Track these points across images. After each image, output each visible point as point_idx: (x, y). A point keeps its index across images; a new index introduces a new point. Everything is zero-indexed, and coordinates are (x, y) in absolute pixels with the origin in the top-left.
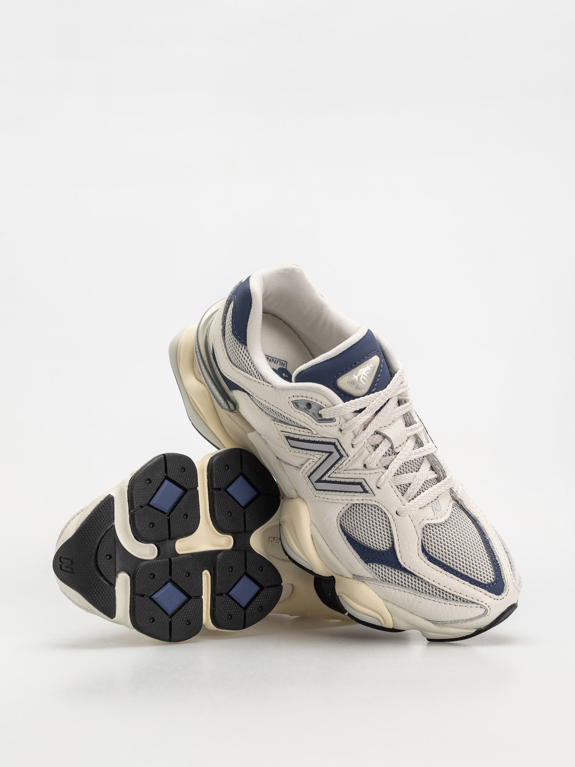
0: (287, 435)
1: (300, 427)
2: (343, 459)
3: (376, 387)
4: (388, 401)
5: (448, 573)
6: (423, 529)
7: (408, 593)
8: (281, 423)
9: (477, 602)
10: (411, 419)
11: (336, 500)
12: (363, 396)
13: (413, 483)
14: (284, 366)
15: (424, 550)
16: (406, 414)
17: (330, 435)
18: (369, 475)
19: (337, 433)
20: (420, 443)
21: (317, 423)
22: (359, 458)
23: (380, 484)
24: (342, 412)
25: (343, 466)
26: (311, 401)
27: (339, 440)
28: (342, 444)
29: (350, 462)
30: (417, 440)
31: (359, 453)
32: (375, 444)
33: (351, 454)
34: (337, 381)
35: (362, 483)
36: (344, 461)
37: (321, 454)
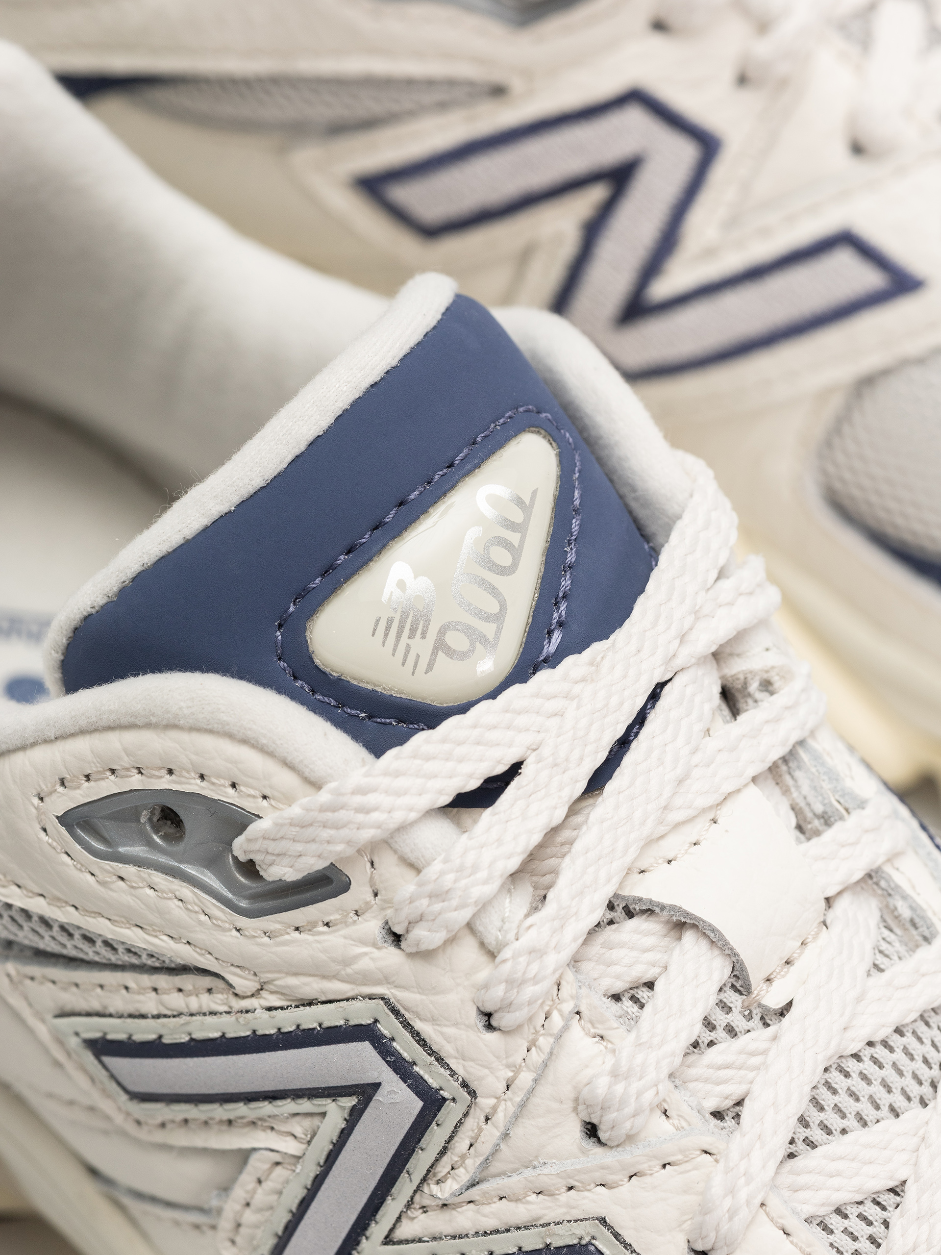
0: (93, 1028)
1: (154, 970)
2: (449, 1115)
3: (560, 624)
4: (654, 696)
8: (40, 964)
10: (826, 786)
12: (493, 695)
13: (916, 1181)
16: (790, 757)
17: (335, 977)
18: (627, 1189)
19: (372, 959)
20: (908, 919)
21: (243, 921)
22: (545, 1090)
23: (712, 1235)
24: (376, 816)
25: (456, 1159)
26: (175, 787)
27: (400, 1004)
28: (418, 1025)
29: (496, 1127)
30: (890, 900)
31: (536, 1057)
32: (628, 979)
33: (486, 1071)
34: (308, 633)
35: (592, 1248)
36: (459, 1124)
37: (305, 1105)
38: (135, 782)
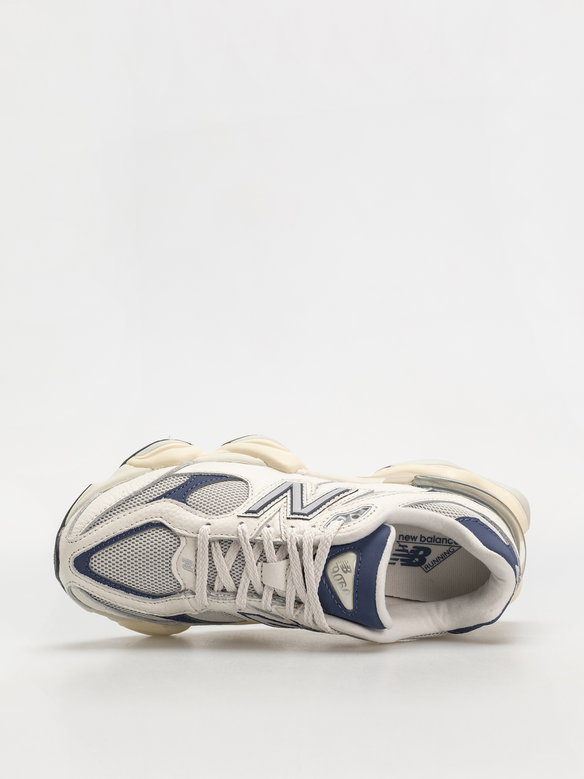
0: (350, 492)
2: (289, 513)
3: (325, 584)
9: (84, 535)
12: (325, 566)
14: (425, 566)
15: (161, 525)
16: (285, 602)
25: (285, 510)
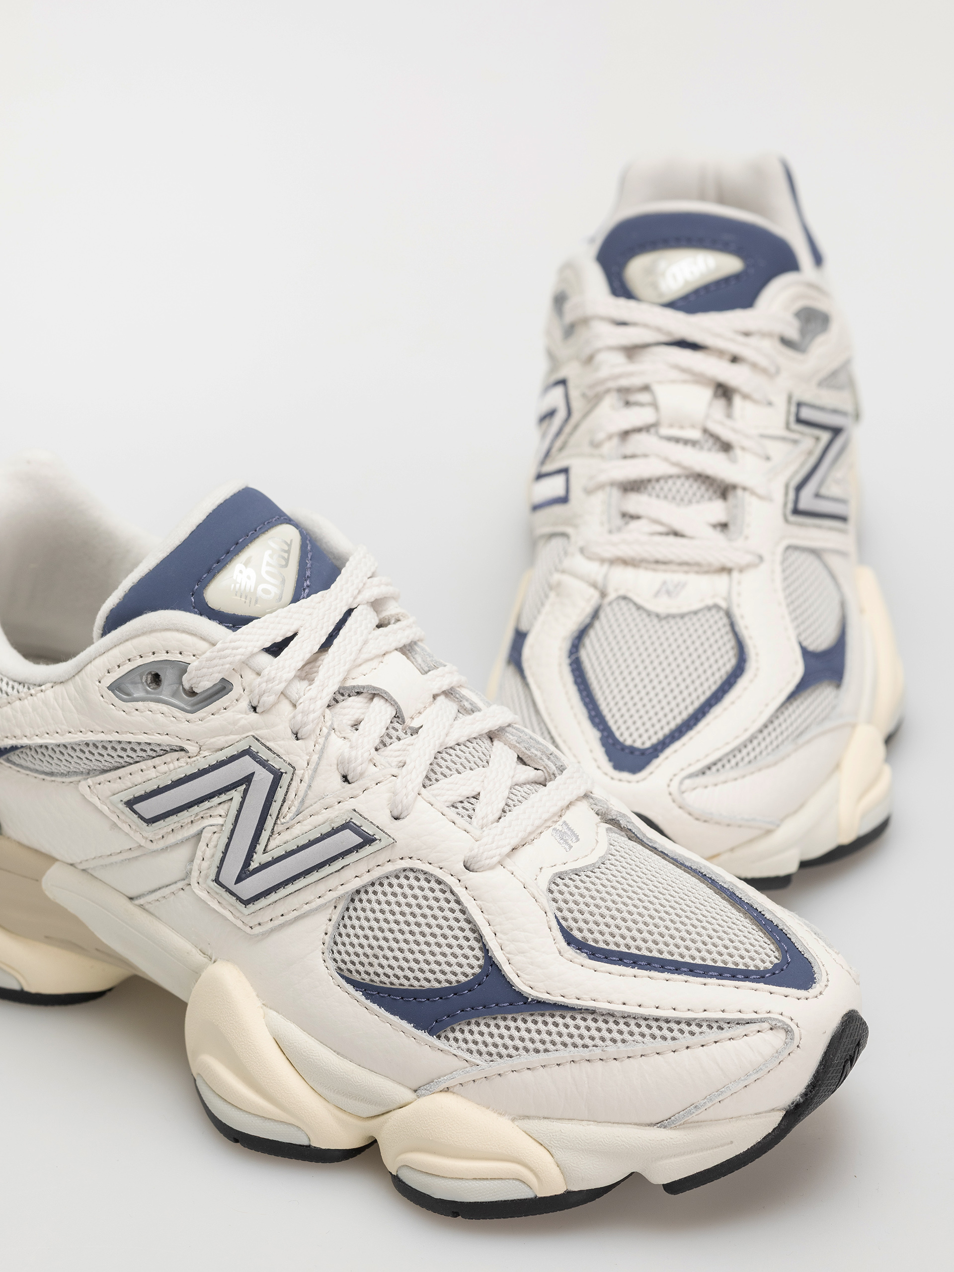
0: (128, 794)
2: (285, 780)
3: (308, 587)
4: (350, 611)
5: (653, 973)
6: (551, 891)
7: (568, 1064)
8: (103, 775)
9: (756, 1017)
10: (429, 659)
11: (305, 906)
15: (570, 940)
17: (231, 733)
18: (362, 797)
19: (245, 719)
20: (470, 709)
21: (190, 716)
22: (324, 762)
23: (400, 807)
24: (240, 650)
25: (290, 803)
26: (156, 660)
27: (259, 736)
28: (268, 744)
29: (305, 783)
30: (461, 703)
31: (318, 747)
32: (353, 719)
33: (298, 758)
34: (204, 595)
35: (351, 823)
36: (290, 784)
37: (224, 797)
38: (139, 662)
